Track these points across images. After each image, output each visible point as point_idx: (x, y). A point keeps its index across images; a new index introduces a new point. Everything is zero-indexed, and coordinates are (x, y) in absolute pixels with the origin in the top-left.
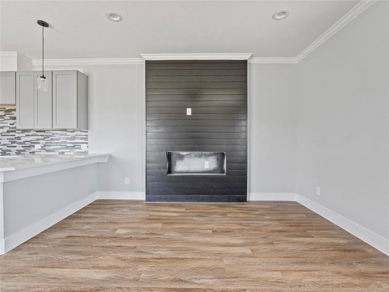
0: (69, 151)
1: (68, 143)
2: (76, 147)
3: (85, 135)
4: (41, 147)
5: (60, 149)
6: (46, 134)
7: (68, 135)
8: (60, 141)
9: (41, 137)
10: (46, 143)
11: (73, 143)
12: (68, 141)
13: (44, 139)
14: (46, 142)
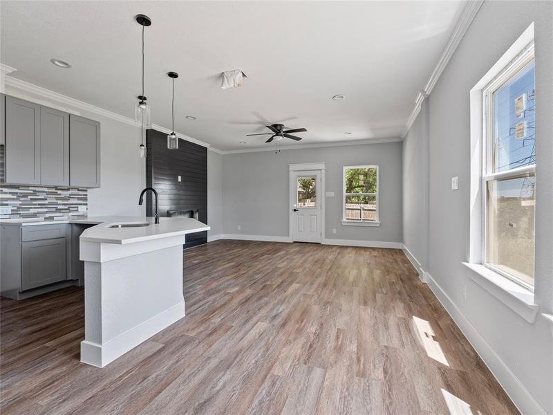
0: (61, 214)
1: (60, 204)
2: (71, 209)
3: (84, 195)
4: (12, 210)
5: (47, 212)
6: (20, 191)
7: (60, 194)
8: (46, 202)
9: (10, 196)
10: (20, 204)
11: (67, 204)
12: (59, 202)
13: (18, 199)
14: (21, 202)
